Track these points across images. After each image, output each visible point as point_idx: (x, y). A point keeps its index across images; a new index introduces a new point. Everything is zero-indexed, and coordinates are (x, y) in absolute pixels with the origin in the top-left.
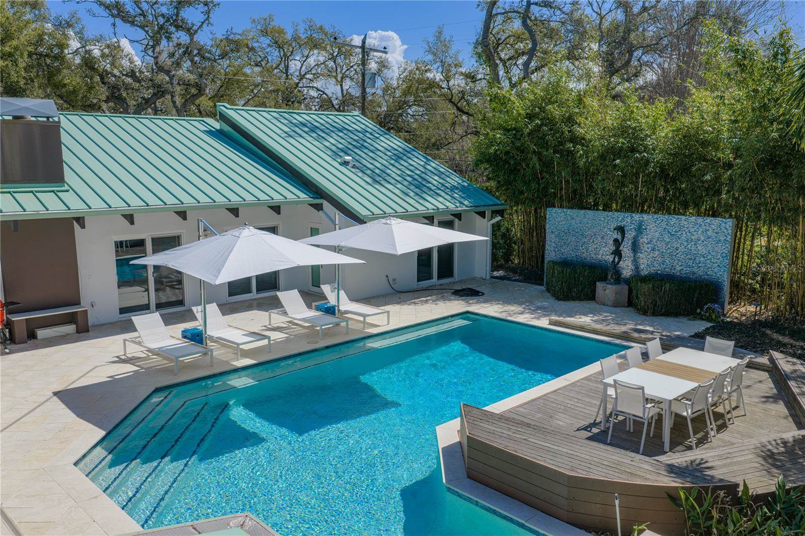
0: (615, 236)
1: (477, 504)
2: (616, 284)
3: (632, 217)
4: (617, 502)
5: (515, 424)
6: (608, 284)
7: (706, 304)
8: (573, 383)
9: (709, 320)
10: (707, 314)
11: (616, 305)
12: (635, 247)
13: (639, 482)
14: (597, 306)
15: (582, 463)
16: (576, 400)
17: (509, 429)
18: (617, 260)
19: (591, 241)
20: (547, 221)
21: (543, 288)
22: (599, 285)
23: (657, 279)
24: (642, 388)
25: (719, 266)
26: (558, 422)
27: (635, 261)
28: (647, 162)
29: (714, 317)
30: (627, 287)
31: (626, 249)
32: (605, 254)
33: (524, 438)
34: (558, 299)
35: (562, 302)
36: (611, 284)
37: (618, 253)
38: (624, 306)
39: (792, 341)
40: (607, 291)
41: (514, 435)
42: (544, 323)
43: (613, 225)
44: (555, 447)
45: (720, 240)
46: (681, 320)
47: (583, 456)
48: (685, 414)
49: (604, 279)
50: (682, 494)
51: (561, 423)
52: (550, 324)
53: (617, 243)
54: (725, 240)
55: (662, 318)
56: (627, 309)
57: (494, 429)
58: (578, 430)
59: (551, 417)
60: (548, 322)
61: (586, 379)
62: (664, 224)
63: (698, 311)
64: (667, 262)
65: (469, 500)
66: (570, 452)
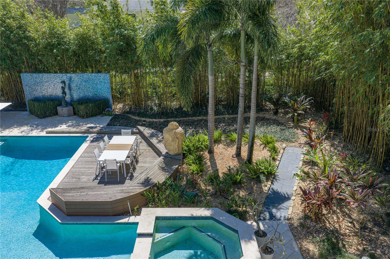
0: (61, 86)
1: (77, 224)
2: (67, 107)
3: (66, 75)
4: (129, 203)
5: (78, 189)
6: (63, 107)
7: (106, 109)
8: (77, 161)
9: (109, 115)
10: (108, 113)
11: (69, 116)
12: (70, 88)
13: (132, 194)
14: (61, 118)
15: (112, 195)
16: (83, 168)
17: (78, 192)
18: (64, 96)
19: (49, 88)
20: (22, 80)
21: (27, 113)
22: (59, 109)
23: (83, 101)
24: (116, 160)
25: (107, 93)
26: (83, 180)
27: (71, 95)
28: (67, 50)
29: (110, 114)
30: (72, 107)
31: (67, 90)
32: (58, 92)
33: (86, 193)
34: (41, 118)
35: (43, 120)
36: (65, 107)
37: (64, 93)
38: (73, 116)
39: (139, 119)
40: (64, 111)
41: (81, 194)
42: (43, 134)
43: (60, 81)
44: (99, 193)
45: (106, 82)
46: (98, 117)
47: (110, 192)
48: (128, 163)
49: (60, 105)
50: (145, 192)
51: (85, 180)
52: (47, 133)
53: (63, 88)
54: (108, 82)
55: (91, 118)
56: (74, 116)
57: (72, 194)
58: (93, 180)
59: (79, 179)
60: (45, 133)
61: (81, 157)
62: (81, 78)
63: (104, 112)
64: (86, 93)
65: (74, 224)
66: (105, 192)
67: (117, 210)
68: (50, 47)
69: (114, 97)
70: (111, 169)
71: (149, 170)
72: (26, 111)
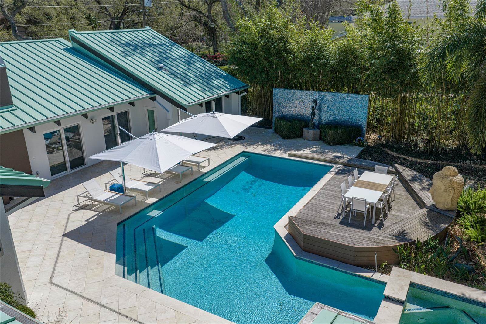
0: (312, 105)
1: (312, 262)
2: (313, 129)
3: (319, 94)
4: (376, 256)
5: (319, 224)
6: (309, 129)
7: (357, 137)
8: (318, 192)
9: (360, 146)
10: (359, 143)
11: (314, 140)
12: (320, 109)
13: (382, 246)
14: (305, 141)
15: (356, 240)
16: (324, 202)
17: (318, 228)
18: (313, 117)
19: (298, 106)
20: (273, 96)
21: (272, 131)
22: (305, 130)
23: (332, 125)
24: (366, 200)
25: (362, 118)
26: (323, 215)
27: (320, 117)
28: (325, 65)
29: (362, 144)
30: (319, 131)
31: (316, 111)
32: (307, 113)
33: (327, 231)
34: (285, 138)
35: (286, 140)
36: (311, 130)
37: (313, 113)
38: (318, 140)
39: (397, 155)
40: (309, 133)
41: (322, 230)
43: (311, 100)
44: (341, 234)
45: (363, 106)
46: (347, 147)
47: (355, 236)
48: (380, 207)
49: (307, 126)
50: (398, 248)
51: (325, 216)
52: (289, 156)
53: (313, 108)
54: (365, 106)
55: (338, 146)
56: (319, 141)
57: (312, 228)
58: (335, 219)
59: (319, 212)
60: (287, 155)
61: (322, 188)
62: (335, 98)
63: (354, 141)
64: (337, 116)
65: (308, 261)
66: (349, 235)
67: (360, 260)
68: (308, 60)
69: (369, 124)
70: (356, 210)
71: (405, 222)
72: (271, 128)
